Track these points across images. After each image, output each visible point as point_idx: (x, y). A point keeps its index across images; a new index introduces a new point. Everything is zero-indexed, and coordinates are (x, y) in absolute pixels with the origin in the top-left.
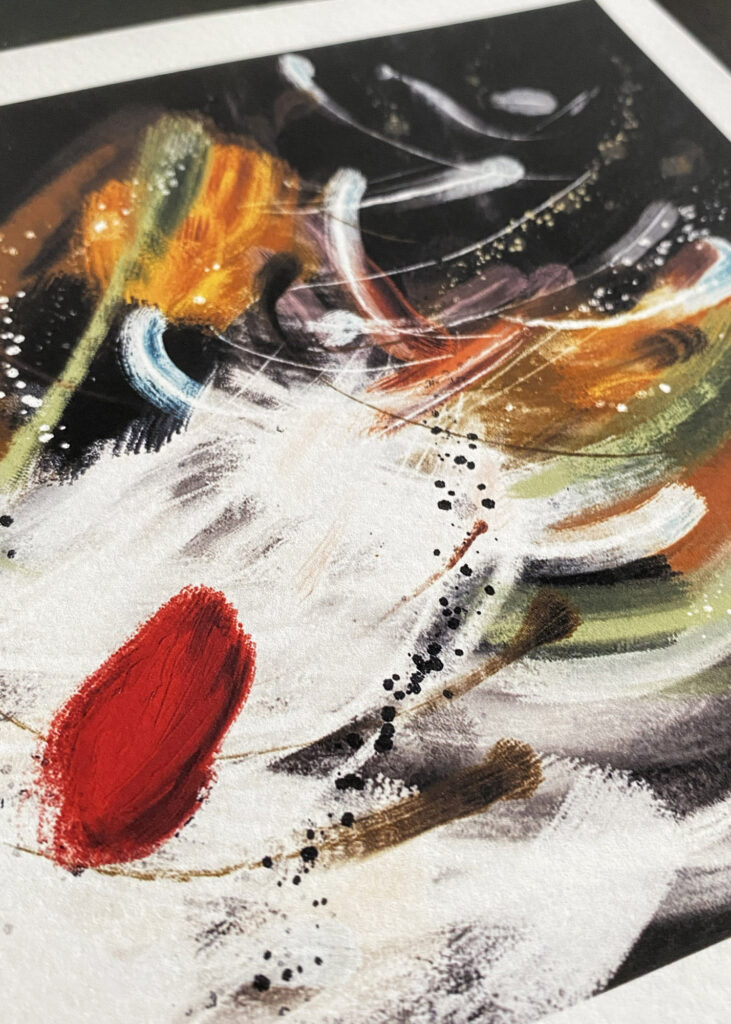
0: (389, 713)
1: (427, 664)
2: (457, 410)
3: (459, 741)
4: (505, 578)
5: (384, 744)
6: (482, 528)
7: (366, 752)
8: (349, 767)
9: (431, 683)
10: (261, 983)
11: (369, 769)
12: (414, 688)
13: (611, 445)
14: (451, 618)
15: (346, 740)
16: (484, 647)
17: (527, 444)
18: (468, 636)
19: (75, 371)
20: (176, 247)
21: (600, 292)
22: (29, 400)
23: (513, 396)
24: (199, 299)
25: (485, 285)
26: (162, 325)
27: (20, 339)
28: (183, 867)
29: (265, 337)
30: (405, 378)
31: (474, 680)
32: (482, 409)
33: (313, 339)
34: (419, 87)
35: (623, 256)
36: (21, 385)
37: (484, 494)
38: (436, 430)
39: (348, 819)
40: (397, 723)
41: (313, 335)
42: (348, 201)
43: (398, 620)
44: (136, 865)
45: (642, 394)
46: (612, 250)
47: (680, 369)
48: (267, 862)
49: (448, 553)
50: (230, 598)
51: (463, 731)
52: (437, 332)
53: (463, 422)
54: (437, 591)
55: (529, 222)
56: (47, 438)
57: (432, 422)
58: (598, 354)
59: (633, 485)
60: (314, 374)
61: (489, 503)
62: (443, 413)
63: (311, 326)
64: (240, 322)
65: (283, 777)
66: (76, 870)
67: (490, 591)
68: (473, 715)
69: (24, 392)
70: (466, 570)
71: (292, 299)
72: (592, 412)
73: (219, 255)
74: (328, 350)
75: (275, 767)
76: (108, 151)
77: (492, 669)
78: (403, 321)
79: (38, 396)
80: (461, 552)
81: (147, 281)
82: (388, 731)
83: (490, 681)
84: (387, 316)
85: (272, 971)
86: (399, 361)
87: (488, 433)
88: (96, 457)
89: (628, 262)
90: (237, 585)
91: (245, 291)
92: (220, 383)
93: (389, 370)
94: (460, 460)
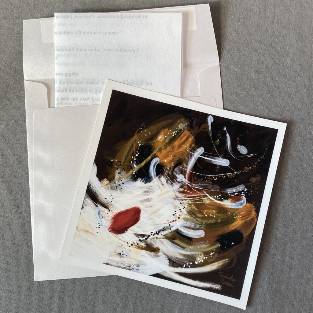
0: (149, 236)
1: (157, 233)
2: (185, 202)
3: (154, 244)
4: (173, 229)
5: (146, 239)
6: (176, 221)
7: (144, 238)
8: (141, 239)
9: (156, 236)
10: (120, 254)
11: (143, 240)
12: (154, 235)
13: (200, 220)
14: (164, 230)
15: (143, 236)
16: (164, 235)
17: (191, 213)
18: (164, 233)
19: (143, 164)
20: (169, 148)
21: (220, 195)
22: (135, 165)
23: (194, 205)
24: (165, 161)
25: (206, 183)
26: (158, 162)
27: (139, 153)
28: (120, 238)
29: (170, 173)
30: (183, 192)
31: (160, 238)
32: (189, 204)
33: (176, 178)
34: (228, 135)
35: (229, 191)
36: (135, 162)
37: (179, 216)
38: (181, 203)
39: (138, 244)
40: (149, 237)
41: (176, 177)
42: (198, 154)
43: (158, 226)
44: (115, 235)
45: (211, 215)
46: (228, 189)
47: (219, 215)
48: (128, 243)
49: (169, 221)
50: (142, 211)
51: (155, 243)
52: (193, 187)
53: (185, 204)
54: (164, 225)
55: (221, 176)
56: (134, 173)
57: (181, 202)
58: (211, 205)
59: (198, 227)
60: (172, 184)
61: (179, 218)
62: (183, 201)
63: (177, 175)
64: (168, 168)
65: (134, 235)
66: (110, 232)
67: (170, 229)
68: (157, 242)
69: (135, 164)
70: (170, 225)
71: (178, 169)
72: (202, 213)
73: (173, 154)
74: (177, 181)
75: (134, 234)
76: (170, 121)
77: (163, 238)
78: (189, 182)
79: (136, 166)
80: (171, 222)
81: (161, 153)
82: (148, 238)
83: (162, 240)
84: (188, 180)
85: (122, 253)
86: (184, 189)
87: (187, 208)
88: (138, 180)
89: (229, 193)
90: (143, 209)
91: (173, 163)
92: (159, 178)
93: (182, 190)
94: (180, 210)
